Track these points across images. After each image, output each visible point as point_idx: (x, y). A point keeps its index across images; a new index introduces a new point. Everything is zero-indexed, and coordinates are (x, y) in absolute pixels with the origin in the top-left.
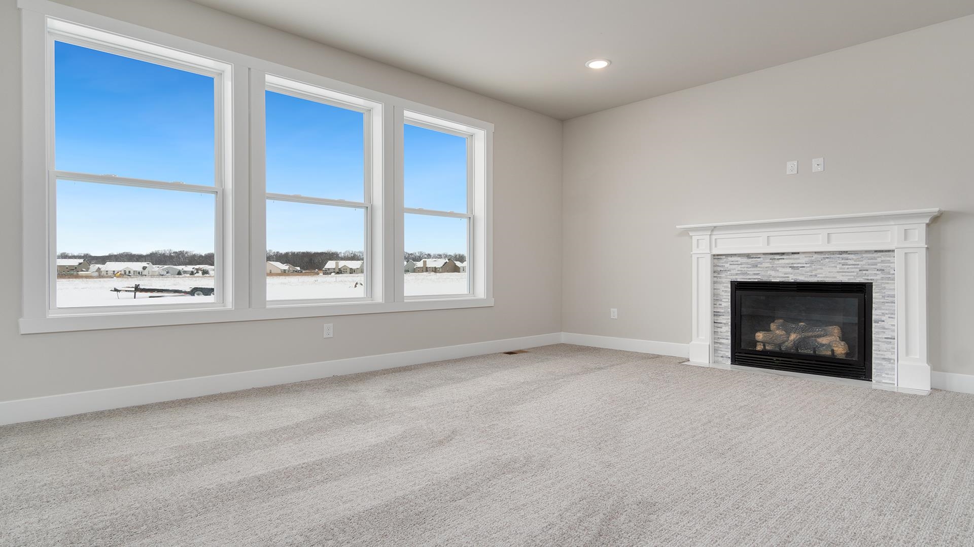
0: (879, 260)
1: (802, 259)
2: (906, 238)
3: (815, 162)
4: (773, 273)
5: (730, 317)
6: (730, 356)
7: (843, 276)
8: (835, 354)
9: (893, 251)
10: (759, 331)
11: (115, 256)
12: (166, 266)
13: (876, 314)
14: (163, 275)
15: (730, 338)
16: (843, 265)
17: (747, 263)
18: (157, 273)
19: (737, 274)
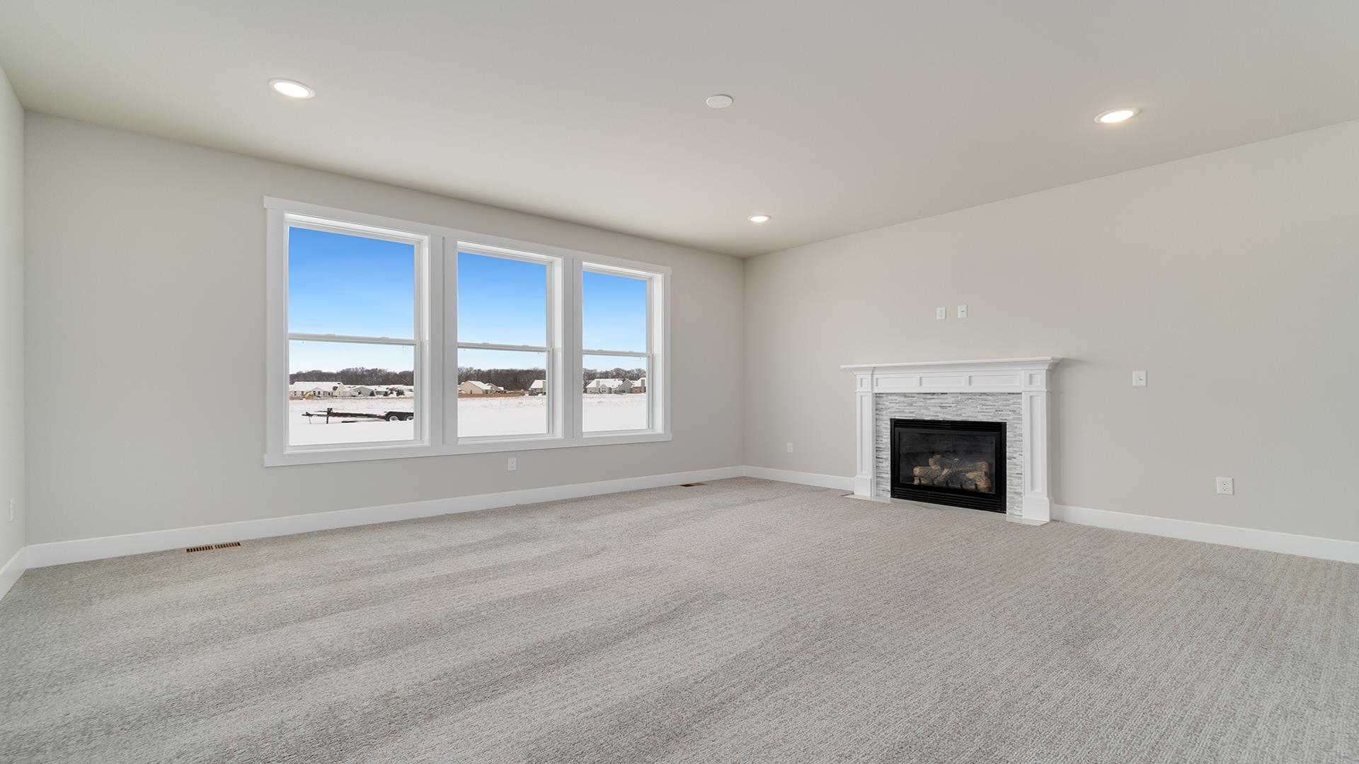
0: (1011, 401)
1: (950, 400)
2: (1031, 383)
3: (959, 308)
4: (925, 412)
5: (889, 453)
6: (890, 490)
7: (983, 415)
8: (979, 488)
9: (1020, 393)
10: (916, 466)
11: (304, 374)
12: (358, 386)
13: (1009, 451)
14: (354, 396)
15: (889, 472)
16: (983, 405)
17: (904, 402)
18: (349, 394)
19: (895, 412)
